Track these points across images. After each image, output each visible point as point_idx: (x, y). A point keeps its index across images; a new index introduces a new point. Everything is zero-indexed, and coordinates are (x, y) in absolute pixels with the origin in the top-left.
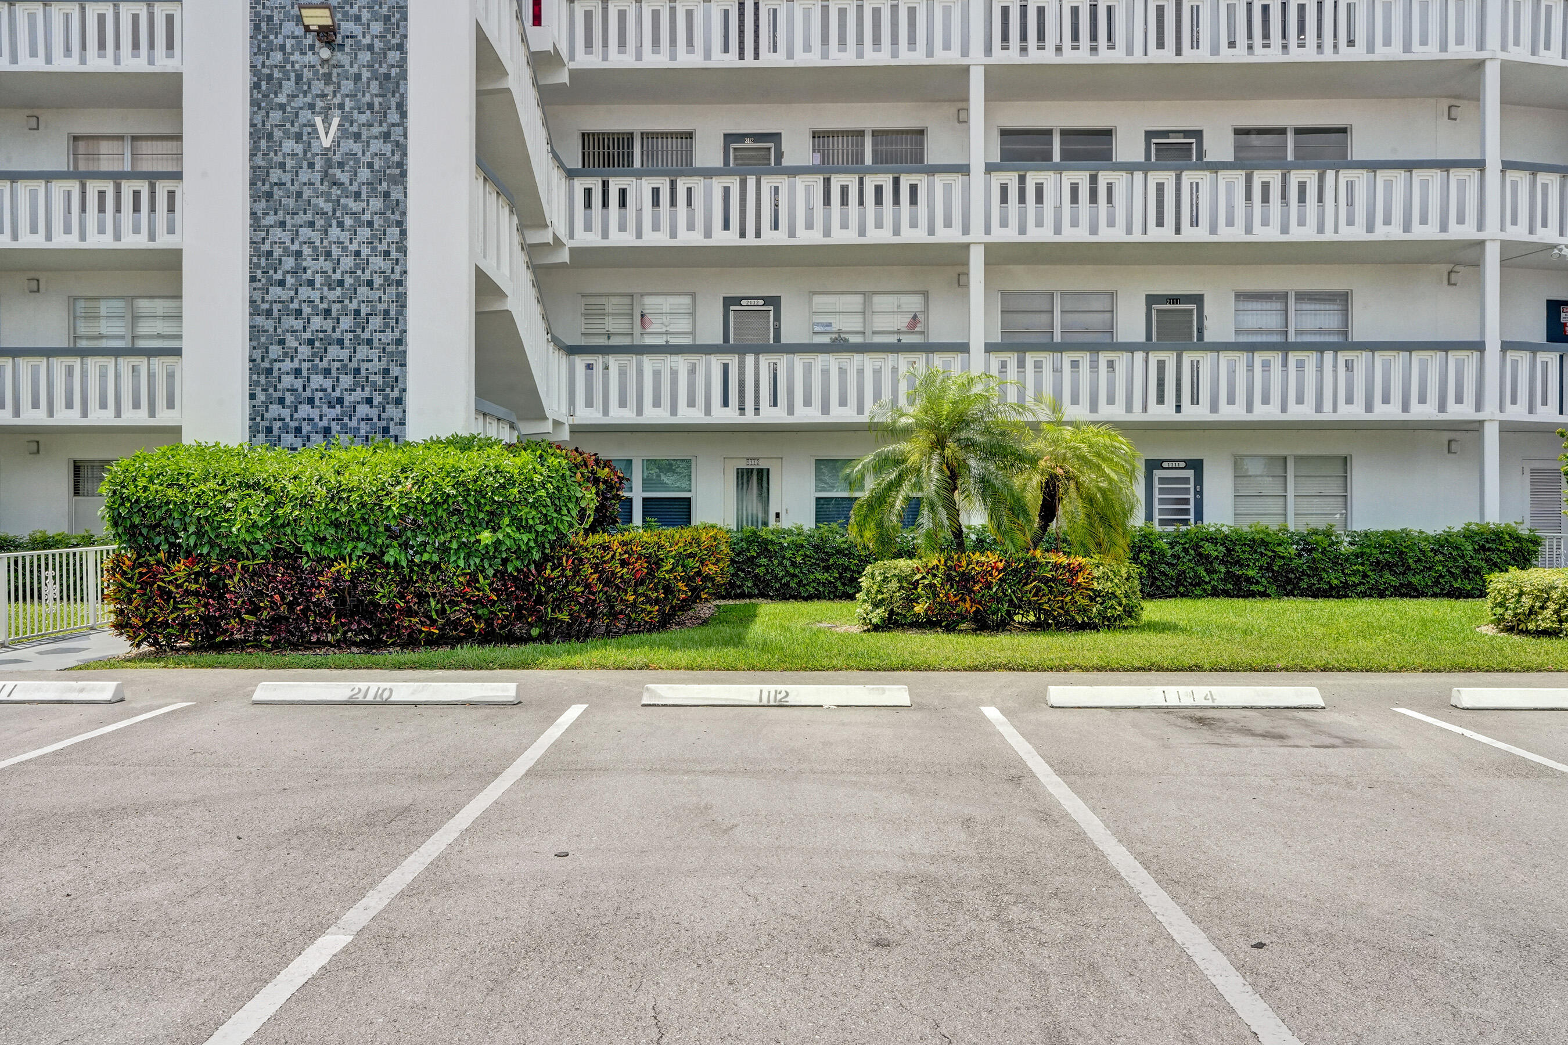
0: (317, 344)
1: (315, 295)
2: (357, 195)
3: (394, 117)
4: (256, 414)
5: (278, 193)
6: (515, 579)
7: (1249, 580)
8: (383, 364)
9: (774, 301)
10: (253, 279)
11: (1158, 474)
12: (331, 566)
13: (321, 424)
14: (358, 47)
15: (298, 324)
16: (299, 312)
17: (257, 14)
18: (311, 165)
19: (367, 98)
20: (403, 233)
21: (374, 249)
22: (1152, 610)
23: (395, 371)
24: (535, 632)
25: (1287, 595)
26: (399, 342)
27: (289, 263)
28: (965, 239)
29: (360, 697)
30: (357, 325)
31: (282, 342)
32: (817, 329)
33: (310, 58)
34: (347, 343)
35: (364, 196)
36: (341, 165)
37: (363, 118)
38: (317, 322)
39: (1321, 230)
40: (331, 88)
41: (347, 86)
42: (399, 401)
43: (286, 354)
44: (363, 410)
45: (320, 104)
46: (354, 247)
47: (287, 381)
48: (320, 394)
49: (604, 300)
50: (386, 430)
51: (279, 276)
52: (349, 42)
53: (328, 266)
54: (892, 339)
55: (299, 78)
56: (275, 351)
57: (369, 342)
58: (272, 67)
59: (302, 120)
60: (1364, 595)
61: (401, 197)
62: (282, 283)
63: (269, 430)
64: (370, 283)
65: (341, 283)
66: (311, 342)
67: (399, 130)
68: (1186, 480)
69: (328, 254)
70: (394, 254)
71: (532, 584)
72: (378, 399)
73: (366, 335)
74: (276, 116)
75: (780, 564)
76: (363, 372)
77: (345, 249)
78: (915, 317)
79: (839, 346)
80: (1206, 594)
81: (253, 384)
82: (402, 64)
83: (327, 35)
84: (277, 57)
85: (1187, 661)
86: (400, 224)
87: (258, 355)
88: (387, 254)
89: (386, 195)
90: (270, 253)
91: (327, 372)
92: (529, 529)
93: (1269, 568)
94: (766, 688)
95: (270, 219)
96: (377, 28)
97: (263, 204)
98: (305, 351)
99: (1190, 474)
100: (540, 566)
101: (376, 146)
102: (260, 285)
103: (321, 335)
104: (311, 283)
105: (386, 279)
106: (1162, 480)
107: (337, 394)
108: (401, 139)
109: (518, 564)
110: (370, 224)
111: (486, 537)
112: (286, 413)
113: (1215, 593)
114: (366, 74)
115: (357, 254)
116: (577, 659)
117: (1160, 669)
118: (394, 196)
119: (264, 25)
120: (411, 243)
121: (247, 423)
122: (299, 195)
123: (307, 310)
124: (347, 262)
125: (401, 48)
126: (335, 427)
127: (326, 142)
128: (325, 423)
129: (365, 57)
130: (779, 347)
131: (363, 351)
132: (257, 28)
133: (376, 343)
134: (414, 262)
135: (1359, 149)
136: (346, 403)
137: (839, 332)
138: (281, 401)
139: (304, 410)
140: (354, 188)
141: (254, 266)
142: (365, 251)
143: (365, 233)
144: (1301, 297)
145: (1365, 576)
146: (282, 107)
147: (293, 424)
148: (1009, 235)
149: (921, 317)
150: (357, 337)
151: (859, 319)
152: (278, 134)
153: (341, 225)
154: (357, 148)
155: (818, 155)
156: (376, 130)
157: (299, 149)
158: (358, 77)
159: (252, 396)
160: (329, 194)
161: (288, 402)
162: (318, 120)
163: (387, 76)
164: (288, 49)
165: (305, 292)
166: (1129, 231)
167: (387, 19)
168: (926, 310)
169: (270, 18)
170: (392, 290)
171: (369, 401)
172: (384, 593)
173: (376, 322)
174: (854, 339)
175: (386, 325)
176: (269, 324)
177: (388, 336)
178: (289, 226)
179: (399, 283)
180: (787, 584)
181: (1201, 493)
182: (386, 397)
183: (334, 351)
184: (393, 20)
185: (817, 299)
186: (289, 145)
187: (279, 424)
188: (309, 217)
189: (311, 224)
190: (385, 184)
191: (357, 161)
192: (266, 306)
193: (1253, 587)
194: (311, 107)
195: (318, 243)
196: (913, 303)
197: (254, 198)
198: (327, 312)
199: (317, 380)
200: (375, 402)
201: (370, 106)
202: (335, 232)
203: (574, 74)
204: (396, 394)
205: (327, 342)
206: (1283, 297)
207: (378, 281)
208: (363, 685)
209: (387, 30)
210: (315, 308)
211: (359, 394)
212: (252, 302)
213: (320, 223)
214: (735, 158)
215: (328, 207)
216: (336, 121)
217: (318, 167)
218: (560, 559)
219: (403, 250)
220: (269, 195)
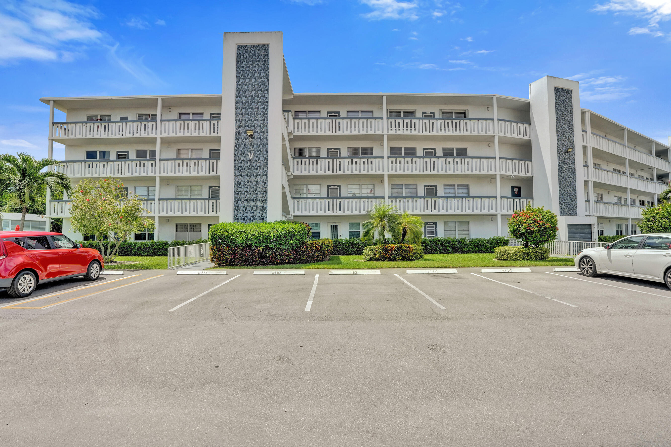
0: (248, 200)
1: (248, 190)
2: (257, 169)
3: (265, 152)
4: (235, 215)
5: (240, 168)
6: (295, 250)
7: (447, 250)
8: (262, 205)
9: (339, 186)
10: (235, 187)
11: (427, 226)
12: (258, 248)
13: (249, 218)
14: (258, 138)
15: (244, 196)
16: (244, 194)
17: (236, 131)
18: (247, 163)
19: (259, 149)
20: (267, 177)
21: (261, 180)
22: (426, 256)
23: (265, 206)
24: (298, 262)
25: (456, 253)
26: (266, 200)
27: (242, 183)
28: (383, 173)
29: (274, 273)
30: (257, 196)
31: (241, 200)
32: (349, 192)
33: (247, 140)
34: (255, 200)
35: (258, 169)
36: (254, 163)
37: (258, 153)
38: (248, 196)
39: (461, 172)
40: (252, 146)
41: (255, 146)
42: (266, 213)
43: (241, 203)
44: (258, 215)
45: (249, 150)
46: (256, 180)
47: (242, 208)
48: (249, 211)
49: (299, 186)
50: (263, 219)
51: (240, 186)
52: (256, 137)
53: (251, 184)
54: (366, 195)
55: (245, 144)
56: (239, 202)
57: (259, 200)
58: (239, 142)
59: (245, 153)
60: (472, 253)
61: (266, 169)
62: (241, 188)
63: (238, 219)
64: (260, 188)
65: (253, 188)
66: (247, 200)
67: (266, 155)
68: (434, 227)
69: (251, 181)
70: (265, 181)
71: (298, 252)
72: (261, 212)
73: (259, 199)
74: (240, 152)
75: (343, 247)
76: (258, 207)
77: (254, 180)
78: (371, 190)
80: (438, 253)
81: (235, 209)
82: (267, 142)
83: (251, 136)
84: (240, 140)
85: (433, 266)
86: (266, 175)
87: (235, 203)
88: (263, 181)
89: (263, 169)
90: (238, 181)
91: (250, 206)
92: (298, 240)
93: (452, 246)
94: (353, 271)
95: (238, 174)
96: (262, 134)
97: (237, 171)
98: (246, 202)
99: (434, 225)
100: (300, 248)
101: (261, 159)
102: (236, 188)
103: (249, 199)
104: (247, 188)
105: (263, 187)
106: (428, 227)
107: (253, 211)
108: (266, 157)
109: (296, 247)
110: (260, 175)
111: (291, 242)
112: (241, 215)
113: (440, 253)
114: (259, 144)
115: (257, 181)
116: (310, 267)
117: (428, 267)
118: (265, 169)
119: (238, 133)
120: (268, 179)
121: (233, 217)
122: (245, 169)
123: (246, 193)
124: (255, 183)
125: (266, 138)
126: (252, 218)
127: (251, 158)
128: (250, 217)
129: (259, 140)
130: (340, 197)
131: (258, 202)
132: (236, 134)
133: (261, 200)
134: (269, 183)
135: (470, 154)
136: (254, 213)
137: (354, 193)
138: (241, 213)
139: (245, 215)
140: (256, 167)
141: (235, 184)
142: (259, 181)
143: (259, 177)
144: (458, 185)
145: (472, 248)
146: (241, 151)
147: (243, 218)
148: (393, 172)
149: (373, 190)
150: (257, 199)
151: (359, 190)
152: (240, 156)
153: (253, 175)
154: (257, 159)
155: (349, 153)
156: (261, 155)
157: (245, 159)
158: (257, 144)
159: (234, 212)
160: (251, 169)
161: (242, 213)
162: (249, 153)
163: (264, 144)
164: (243, 139)
165: (246, 189)
166: (420, 172)
167: (264, 132)
168: (374, 189)
169: (239, 132)
170: (264, 189)
171: (259, 213)
172: (268, 253)
173: (261, 196)
175: (263, 196)
176: (238, 196)
177: (264, 199)
178: (242, 176)
179: (266, 187)
180: (344, 252)
181: (437, 230)
182: (263, 212)
183: (252, 202)
184: (265, 132)
185: (349, 186)
186: (243, 158)
187: (240, 218)
188: (247, 174)
189: (247, 175)
190: (263, 167)
191: (257, 162)
192: (237, 192)
193: (448, 251)
194: (247, 150)
195: (248, 179)
196: (371, 187)
197: (235, 170)
198: (251, 194)
199: (248, 208)
200: (261, 213)
201: (260, 150)
202: (252, 177)
203: (294, 136)
204: (265, 211)
205: (251, 200)
206: (454, 185)
207: (261, 187)
208: (275, 271)
209: (264, 135)
210: (248, 193)
211: (257, 211)
212: (234, 192)
213: (249, 175)
214: (330, 154)
215: (251, 172)
216: (253, 153)
217: (249, 163)
218: (304, 246)
219: (267, 180)
220: (238, 169)
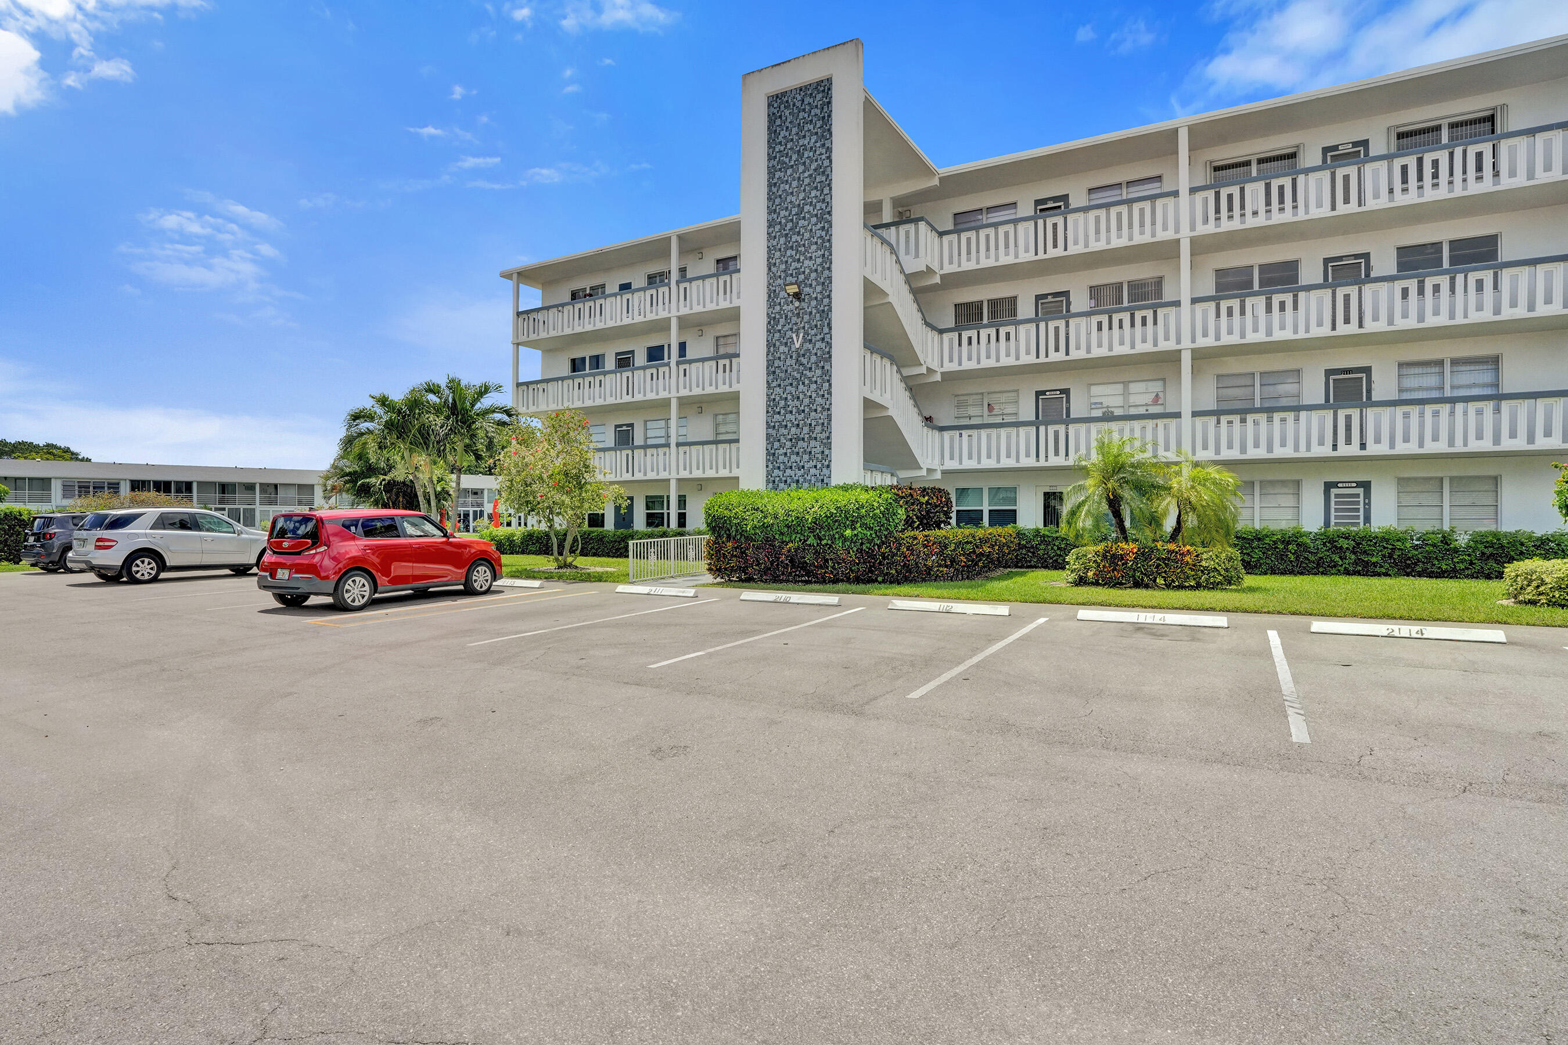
0: (793, 440)
1: (793, 418)
2: (811, 369)
3: (826, 330)
4: (769, 474)
5: (778, 371)
6: (868, 552)
7: (1375, 564)
8: (821, 449)
9: (1066, 392)
10: (768, 412)
11: (1334, 491)
12: (787, 545)
13: (795, 478)
14: (811, 299)
15: (785, 432)
16: (786, 426)
17: (770, 290)
18: (791, 357)
19: (815, 323)
20: (830, 385)
21: (818, 394)
23: (827, 452)
24: (880, 579)
25: (1408, 576)
26: (828, 438)
27: (782, 403)
28: (1178, 347)
29: (778, 600)
30: (810, 431)
31: (779, 441)
32: (1093, 406)
33: (791, 307)
34: (806, 439)
35: (813, 369)
36: (804, 355)
37: (813, 332)
38: (793, 430)
39: (1452, 316)
40: (800, 319)
41: (806, 317)
42: (828, 466)
43: (781, 446)
44: (813, 471)
45: (795, 328)
46: (809, 394)
47: (781, 458)
48: (795, 464)
49: (965, 398)
50: (823, 480)
51: (778, 410)
52: (807, 297)
53: (798, 403)
54: (1142, 411)
55: (786, 316)
56: (776, 445)
57: (816, 439)
58: (775, 313)
59: (788, 336)
60: (1472, 577)
61: (829, 368)
62: (779, 413)
63: (774, 482)
64: (816, 410)
65: (803, 411)
66: (791, 440)
67: (828, 336)
68: (1358, 496)
69: (798, 398)
70: (826, 396)
71: (875, 555)
72: (819, 466)
73: (814, 435)
74: (777, 335)
75: (1052, 549)
76: (813, 453)
77: (805, 395)
78: (1157, 395)
79: (1109, 417)
80: (1339, 573)
81: (768, 460)
82: (830, 305)
83: (797, 296)
84: (778, 308)
86: (829, 381)
87: (769, 447)
88: (823, 396)
89: (823, 367)
90: (774, 400)
91: (798, 453)
92: (871, 529)
93: (1391, 556)
94: (943, 604)
95: (774, 384)
96: (819, 288)
97: (772, 377)
98: (789, 444)
99: (1360, 491)
100: (880, 547)
101: (819, 345)
102: (770, 414)
103: (795, 436)
104: (791, 412)
105: (823, 408)
106: (1337, 496)
107: (802, 464)
108: (829, 340)
109: (868, 545)
110: (816, 382)
111: (848, 532)
112: (781, 474)
113: (1347, 573)
114: (814, 311)
115: (811, 397)
116: (889, 591)
118: (826, 368)
119: (772, 294)
120: (833, 390)
121: (765, 479)
122: (786, 371)
123: (789, 425)
124: (806, 401)
125: (829, 296)
126: (801, 480)
127: (797, 346)
128: (797, 478)
129: (814, 303)
130: (1068, 420)
131: (813, 443)
132: (770, 296)
133: (818, 439)
134: (834, 399)
135: (1506, 252)
136: (806, 468)
137: (1108, 407)
138: (779, 468)
139: (788, 471)
140: (809, 366)
141: (768, 406)
142: (814, 395)
143: (814, 386)
144: (1455, 362)
145: (1471, 563)
146: (779, 331)
147: (784, 479)
148: (1209, 342)
149: (1161, 395)
150: (810, 436)
151: (1121, 398)
152: (778, 344)
153: (803, 383)
154: (810, 346)
155: (1093, 301)
156: (819, 337)
157: (786, 350)
158: (811, 313)
159: (767, 466)
160: (799, 370)
161: (781, 468)
162: (794, 336)
163: (823, 311)
164: (782, 304)
165: (789, 416)
166: (1296, 332)
167: (823, 283)
168: (1164, 392)
169: (775, 291)
170: (825, 413)
171: (815, 467)
172: (809, 558)
173: (819, 429)
174: (1118, 412)
175: (823, 430)
176: (774, 433)
177: (823, 436)
178: (782, 386)
179: (829, 409)
181: (1369, 504)
182: (823, 464)
183: (800, 443)
184: (826, 284)
185: (1095, 390)
186: (782, 349)
187: (778, 479)
188: (790, 381)
189: (791, 384)
190: (822, 363)
191: (810, 353)
192: (773, 424)
193: (1378, 569)
194: (791, 329)
195: (794, 393)
196: (1156, 387)
197: (768, 374)
198: (798, 425)
199: (794, 458)
200: (818, 467)
201: (816, 326)
202: (801, 387)
203: (942, 277)
204: (827, 463)
205: (798, 439)
206: (1440, 363)
207: (819, 409)
208: (780, 595)
209: (823, 289)
210: (793, 423)
211: (811, 464)
212: (767, 422)
213: (795, 383)
214: (1042, 309)
215: (798, 376)
216: (801, 335)
217: (794, 358)
218: (890, 543)
219: (830, 393)
220: (774, 372)
